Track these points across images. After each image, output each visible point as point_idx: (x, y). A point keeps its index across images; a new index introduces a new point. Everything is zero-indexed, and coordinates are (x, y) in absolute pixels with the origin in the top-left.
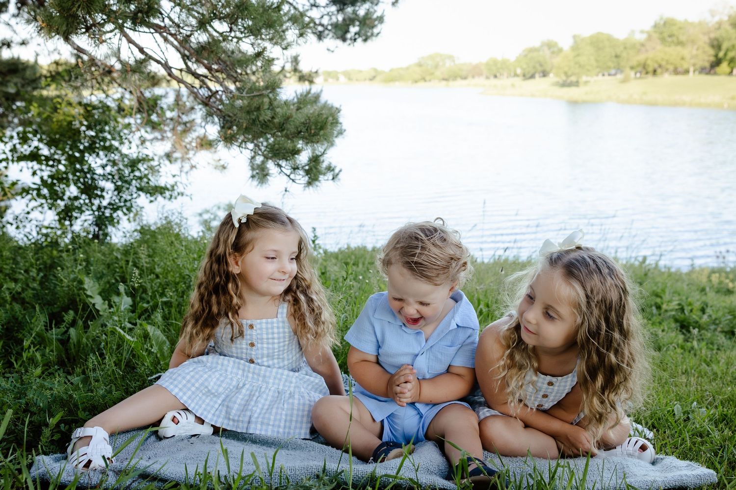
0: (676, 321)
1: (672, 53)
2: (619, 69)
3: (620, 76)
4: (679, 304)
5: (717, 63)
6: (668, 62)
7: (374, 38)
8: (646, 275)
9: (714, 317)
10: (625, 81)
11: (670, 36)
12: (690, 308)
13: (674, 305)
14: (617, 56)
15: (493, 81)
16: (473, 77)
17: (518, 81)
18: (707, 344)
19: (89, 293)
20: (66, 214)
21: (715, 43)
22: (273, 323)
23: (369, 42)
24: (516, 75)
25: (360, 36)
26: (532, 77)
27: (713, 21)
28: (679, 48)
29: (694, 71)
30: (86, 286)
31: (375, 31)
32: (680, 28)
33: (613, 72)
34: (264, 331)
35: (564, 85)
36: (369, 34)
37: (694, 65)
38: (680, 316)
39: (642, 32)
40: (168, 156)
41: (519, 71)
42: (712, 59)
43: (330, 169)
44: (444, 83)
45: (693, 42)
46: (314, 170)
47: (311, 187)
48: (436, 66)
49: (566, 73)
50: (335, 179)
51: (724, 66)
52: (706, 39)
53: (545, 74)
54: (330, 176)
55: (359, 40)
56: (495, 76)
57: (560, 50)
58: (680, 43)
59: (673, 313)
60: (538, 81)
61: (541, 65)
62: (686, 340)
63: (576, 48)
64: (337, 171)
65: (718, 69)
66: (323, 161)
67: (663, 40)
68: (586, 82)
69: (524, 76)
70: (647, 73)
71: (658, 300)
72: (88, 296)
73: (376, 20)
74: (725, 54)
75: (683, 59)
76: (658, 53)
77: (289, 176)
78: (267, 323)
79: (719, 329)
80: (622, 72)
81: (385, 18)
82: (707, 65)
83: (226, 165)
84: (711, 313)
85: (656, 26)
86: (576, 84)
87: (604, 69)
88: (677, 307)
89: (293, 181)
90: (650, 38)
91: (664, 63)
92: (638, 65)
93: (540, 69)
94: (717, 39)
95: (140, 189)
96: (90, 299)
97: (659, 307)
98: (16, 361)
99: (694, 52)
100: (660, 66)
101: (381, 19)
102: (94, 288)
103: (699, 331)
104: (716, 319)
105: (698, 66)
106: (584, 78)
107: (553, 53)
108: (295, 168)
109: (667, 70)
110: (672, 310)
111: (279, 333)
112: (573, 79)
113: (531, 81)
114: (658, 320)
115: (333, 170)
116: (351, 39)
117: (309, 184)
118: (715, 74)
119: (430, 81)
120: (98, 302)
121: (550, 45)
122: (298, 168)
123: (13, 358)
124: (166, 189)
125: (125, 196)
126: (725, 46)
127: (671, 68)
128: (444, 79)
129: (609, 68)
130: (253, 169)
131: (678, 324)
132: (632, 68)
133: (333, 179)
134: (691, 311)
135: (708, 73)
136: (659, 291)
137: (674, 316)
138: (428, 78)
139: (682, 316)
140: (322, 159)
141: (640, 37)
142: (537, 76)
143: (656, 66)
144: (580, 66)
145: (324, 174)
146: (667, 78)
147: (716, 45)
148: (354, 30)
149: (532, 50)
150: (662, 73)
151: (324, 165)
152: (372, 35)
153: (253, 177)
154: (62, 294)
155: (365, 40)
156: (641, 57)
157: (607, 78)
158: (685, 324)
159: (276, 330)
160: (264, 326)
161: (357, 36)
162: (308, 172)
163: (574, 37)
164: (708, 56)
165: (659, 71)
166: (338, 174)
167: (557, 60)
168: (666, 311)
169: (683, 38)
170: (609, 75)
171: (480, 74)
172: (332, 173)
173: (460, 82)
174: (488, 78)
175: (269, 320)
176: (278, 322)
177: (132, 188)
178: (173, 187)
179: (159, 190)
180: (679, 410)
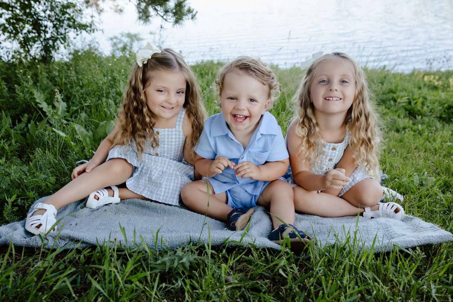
0: (406, 110)
4: (408, 99)
8: (385, 77)
9: (431, 107)
12: (415, 101)
13: (405, 99)
18: (427, 126)
19: (38, 101)
20: (25, 43)
22: (172, 131)
34: (166, 137)
38: (409, 107)
40: (87, 2)
43: (189, 11)
46: (179, 12)
47: (177, 25)
50: (194, 19)
54: (190, 16)
59: (404, 104)
62: (414, 124)
64: (194, 13)
66: (185, 6)
71: (395, 95)
77: (163, 17)
78: (168, 131)
79: (434, 116)
83: (122, 9)
84: (429, 104)
88: (407, 101)
89: (166, 20)
95: (69, 26)
97: (395, 101)
103: (422, 118)
104: (432, 109)
108: (166, 11)
110: (403, 103)
111: (176, 138)
114: (395, 110)
115: (192, 12)
117: (177, 22)
120: (45, 106)
122: (168, 11)
124: (86, 25)
125: (62, 30)
130: (140, 12)
131: (407, 112)
133: (192, 18)
134: (416, 103)
136: (393, 88)
137: (404, 106)
139: (410, 106)
140: (184, 4)
145: (186, 15)
151: (186, 9)
153: (140, 18)
158: (412, 111)
159: (174, 136)
160: (166, 133)
162: (175, 14)
166: (195, 15)
168: (399, 103)
172: (191, 14)
175: (170, 129)
176: (176, 131)
177: (65, 26)
178: (91, 25)
179: (83, 27)
180: (416, 179)
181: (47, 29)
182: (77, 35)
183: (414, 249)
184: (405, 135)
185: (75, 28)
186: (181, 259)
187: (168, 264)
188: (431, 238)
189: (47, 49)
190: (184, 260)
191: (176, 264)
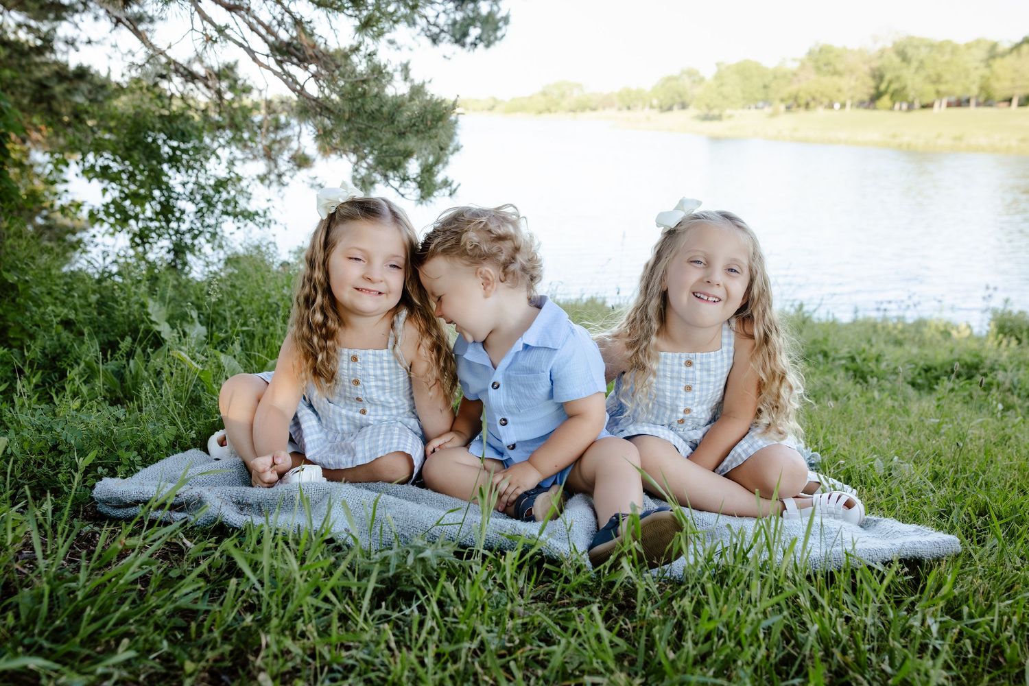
0: (848, 369)
1: (828, 83)
2: (767, 101)
3: (768, 110)
5: (876, 97)
6: (822, 94)
7: (497, 43)
10: (774, 115)
11: (826, 65)
14: (765, 87)
15: (626, 113)
16: (604, 108)
17: (655, 114)
19: (153, 318)
21: (877, 73)
22: (381, 355)
23: (492, 48)
24: (652, 107)
25: (481, 40)
26: (670, 109)
27: (874, 48)
28: (836, 79)
29: (852, 105)
30: (150, 310)
31: (499, 34)
32: (838, 56)
33: (760, 104)
34: (371, 366)
35: (707, 118)
36: (492, 38)
37: (852, 98)
39: (794, 60)
40: (262, 179)
41: (655, 102)
42: (872, 91)
43: (446, 183)
44: (571, 114)
45: (852, 72)
46: (428, 182)
48: (563, 96)
49: (708, 106)
50: (454, 196)
51: (885, 100)
52: (866, 69)
53: (684, 106)
54: (446, 191)
55: (481, 46)
56: (629, 108)
57: (702, 80)
58: (836, 73)
59: (843, 362)
60: (677, 113)
61: (680, 96)
63: (718, 77)
64: (454, 186)
65: (880, 103)
67: (818, 69)
68: (730, 117)
69: (661, 107)
70: (799, 106)
72: (152, 322)
73: (500, 20)
74: (888, 87)
75: (839, 90)
76: (811, 83)
77: (398, 190)
78: (374, 355)
80: (770, 105)
81: (511, 19)
82: (866, 98)
85: (810, 53)
86: (719, 118)
87: (750, 101)
89: (403, 196)
90: (803, 66)
91: (818, 96)
92: (790, 97)
93: (678, 100)
94: (879, 69)
95: (226, 213)
96: (154, 326)
98: (57, 394)
99: (853, 83)
100: (814, 99)
101: (506, 20)
102: (161, 313)
105: (856, 100)
106: (728, 112)
107: (694, 82)
109: (821, 103)
111: (390, 369)
112: (716, 112)
113: (669, 114)
115: (450, 185)
116: (472, 44)
117: (422, 199)
118: (875, 108)
119: (556, 112)
120: (165, 330)
121: (691, 73)
122: (408, 179)
123: (54, 390)
124: (257, 213)
125: (210, 220)
126: (888, 76)
127: (826, 101)
128: (573, 111)
129: (756, 100)
132: (782, 100)
133: (451, 194)
135: (867, 108)
138: (553, 109)
141: (793, 66)
142: (675, 107)
143: (809, 98)
144: (725, 98)
145: (440, 189)
146: (821, 112)
147: (878, 76)
148: (474, 32)
149: (670, 79)
150: (815, 107)
151: (440, 179)
152: (496, 39)
154: (121, 319)
155: (487, 46)
156: (793, 89)
157: (753, 111)
159: (386, 365)
160: (371, 358)
161: (478, 41)
163: (718, 64)
164: (865, 88)
165: (812, 104)
166: (455, 190)
167: (698, 91)
168: (834, 359)
169: (840, 67)
170: (756, 108)
171: (611, 105)
172: (449, 188)
173: (588, 114)
174: (620, 109)
175: (377, 352)
176: (389, 355)
177: (217, 212)
178: (265, 212)
179: (249, 216)
180: (879, 465)
181: (184, 217)
182: (239, 228)
183: (887, 563)
184: (851, 402)
185: (236, 216)
186: (421, 552)
187: (394, 562)
188: (918, 545)
189: (179, 250)
190: (428, 553)
191: (410, 560)
